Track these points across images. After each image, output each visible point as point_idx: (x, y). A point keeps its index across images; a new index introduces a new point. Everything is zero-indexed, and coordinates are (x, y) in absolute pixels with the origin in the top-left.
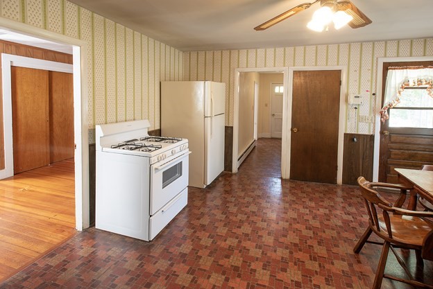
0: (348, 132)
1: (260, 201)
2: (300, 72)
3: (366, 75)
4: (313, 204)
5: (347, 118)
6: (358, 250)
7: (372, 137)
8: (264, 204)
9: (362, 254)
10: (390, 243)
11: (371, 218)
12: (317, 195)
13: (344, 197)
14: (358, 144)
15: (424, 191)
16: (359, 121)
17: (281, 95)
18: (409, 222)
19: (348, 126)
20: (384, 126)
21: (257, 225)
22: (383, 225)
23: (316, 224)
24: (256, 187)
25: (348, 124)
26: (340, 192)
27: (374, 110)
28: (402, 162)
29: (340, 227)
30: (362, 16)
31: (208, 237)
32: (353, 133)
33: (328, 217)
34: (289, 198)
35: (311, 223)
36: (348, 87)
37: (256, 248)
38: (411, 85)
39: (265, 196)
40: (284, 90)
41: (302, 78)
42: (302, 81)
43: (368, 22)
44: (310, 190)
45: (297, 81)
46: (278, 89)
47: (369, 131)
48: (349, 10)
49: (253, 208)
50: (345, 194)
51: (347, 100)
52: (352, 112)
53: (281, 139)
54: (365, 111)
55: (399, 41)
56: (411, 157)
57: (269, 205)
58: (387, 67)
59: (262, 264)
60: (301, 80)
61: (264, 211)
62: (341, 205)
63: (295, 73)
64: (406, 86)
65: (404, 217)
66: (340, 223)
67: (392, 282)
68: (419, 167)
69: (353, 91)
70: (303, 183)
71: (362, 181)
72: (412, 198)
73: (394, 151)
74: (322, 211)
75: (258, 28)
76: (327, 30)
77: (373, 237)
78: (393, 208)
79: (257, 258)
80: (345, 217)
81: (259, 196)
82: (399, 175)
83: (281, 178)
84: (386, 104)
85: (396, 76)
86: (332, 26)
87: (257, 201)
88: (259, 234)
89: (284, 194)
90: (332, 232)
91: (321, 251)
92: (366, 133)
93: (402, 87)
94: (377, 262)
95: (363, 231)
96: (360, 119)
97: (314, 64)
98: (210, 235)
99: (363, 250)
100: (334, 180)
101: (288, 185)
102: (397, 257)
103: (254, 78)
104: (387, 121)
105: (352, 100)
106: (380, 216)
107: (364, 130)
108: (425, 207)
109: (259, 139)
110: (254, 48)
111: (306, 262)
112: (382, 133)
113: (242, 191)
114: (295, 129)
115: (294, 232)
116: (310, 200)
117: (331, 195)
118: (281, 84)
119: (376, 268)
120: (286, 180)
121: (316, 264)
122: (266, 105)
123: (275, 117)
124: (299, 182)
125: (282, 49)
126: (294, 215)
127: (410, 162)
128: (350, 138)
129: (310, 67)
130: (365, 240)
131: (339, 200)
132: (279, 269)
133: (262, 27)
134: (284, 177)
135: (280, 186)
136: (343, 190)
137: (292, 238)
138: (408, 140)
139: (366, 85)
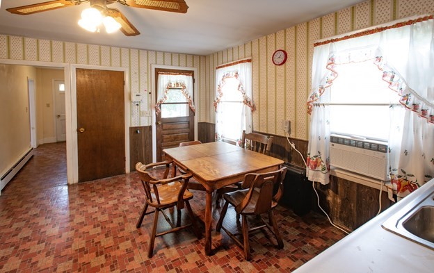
0: (133, 126)
1: (37, 220)
2: (83, 70)
3: (144, 78)
4: (103, 200)
5: (132, 114)
6: (139, 226)
7: (150, 128)
8: (41, 221)
9: (143, 226)
10: (160, 208)
11: (147, 195)
12: (107, 189)
13: (132, 184)
14: (140, 134)
15: (179, 162)
16: (140, 115)
17: (63, 93)
18: (172, 187)
19: (132, 121)
20: (158, 117)
21: (31, 252)
22: (153, 196)
23: (106, 217)
24: (32, 205)
25: (133, 118)
26: (128, 180)
27: (150, 106)
28: (171, 143)
29: (127, 211)
30: (132, 27)
32: (137, 126)
33: (116, 207)
34: (78, 202)
35: (99, 220)
36: (131, 86)
38: (173, 86)
39: (46, 212)
40: (67, 89)
41: (87, 76)
42: (87, 79)
43: (137, 33)
44: (100, 187)
45: (82, 79)
46: (62, 88)
47: (148, 122)
48: (119, 18)
49: (26, 233)
50: (133, 180)
51: (130, 99)
52: (135, 108)
53: (65, 142)
54: (144, 107)
55: (164, 52)
56: (176, 138)
57: (49, 221)
58: (158, 72)
60: (85, 79)
61: (42, 230)
62: (129, 191)
63: (79, 70)
64: (170, 88)
65: (169, 184)
66: (127, 208)
67: (162, 237)
68: (177, 145)
69: (134, 92)
70: (93, 182)
71: (141, 167)
72: (173, 169)
73: (165, 136)
74: (111, 203)
76: (98, 31)
77: (150, 209)
78: (159, 181)
80: (131, 200)
81: (35, 215)
82: (166, 154)
83: (68, 185)
84: (158, 101)
85: (164, 79)
86: (103, 29)
87: (31, 222)
88: (33, 261)
89: (71, 201)
90: (119, 218)
91: (107, 242)
92: (147, 125)
93: (168, 88)
94: (152, 227)
95: (142, 206)
96: (142, 114)
97: (98, 63)
99: (143, 223)
100: (122, 172)
101: (77, 189)
102: (165, 216)
103: (26, 74)
104: (160, 114)
105: (134, 98)
106: (152, 190)
107: (144, 123)
108: (181, 172)
109: (39, 146)
110: (20, 36)
111: (92, 261)
112: (157, 124)
113: (8, 217)
114: (82, 130)
115: (80, 237)
116: (100, 197)
117: (120, 186)
118: (63, 81)
119: (151, 233)
120: (73, 185)
121: (102, 257)
122: (48, 105)
123: (60, 118)
124: (89, 183)
125: (61, 43)
126: (79, 219)
127: (175, 142)
128: (134, 131)
129: (94, 66)
130: (144, 213)
131: (129, 186)
133: (19, 11)
134: (71, 183)
135: (67, 193)
136: (131, 177)
137: (80, 243)
138: (174, 126)
139: (144, 86)
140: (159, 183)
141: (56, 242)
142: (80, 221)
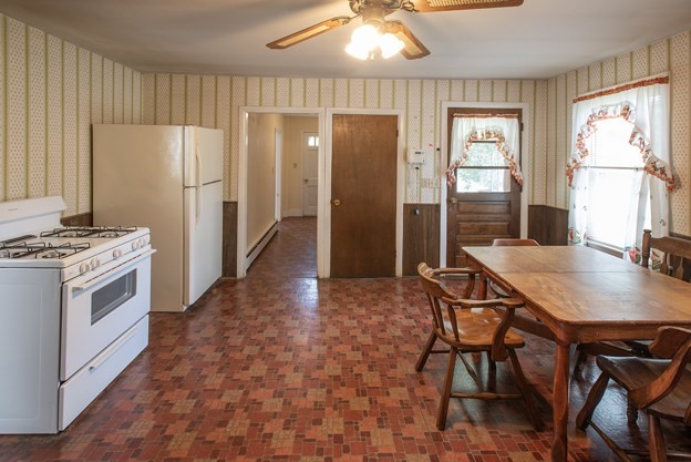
0: (409, 202)
1: (283, 318)
2: (342, 116)
3: (429, 123)
4: (363, 311)
5: (407, 183)
6: (420, 368)
7: (438, 207)
8: (289, 322)
9: (427, 370)
10: (458, 349)
11: (435, 319)
12: (369, 296)
13: (405, 295)
14: (420, 216)
15: (495, 274)
16: (421, 186)
17: (315, 149)
18: (479, 316)
19: (409, 194)
20: (452, 190)
21: (277, 359)
22: (448, 325)
23: (367, 339)
24: (277, 296)
25: (409, 189)
26: (400, 289)
27: (438, 171)
28: (473, 237)
29: (399, 337)
30: (418, 43)
31: (188, 398)
32: (415, 202)
33: (382, 327)
34: (330, 306)
35: (359, 340)
36: (407, 139)
37: (274, 396)
38: (479, 137)
39: (292, 310)
40: (320, 142)
41: (346, 125)
42: (346, 129)
43: (425, 53)
44: (359, 290)
45: (339, 129)
46: (312, 142)
47: (434, 199)
48: (401, 33)
49: (271, 332)
50: (406, 290)
51: (406, 158)
52: (413, 174)
53: (316, 217)
54: (428, 172)
55: (464, 81)
56: (483, 230)
57: (297, 323)
58: (453, 113)
59: (283, 421)
60: (343, 128)
61: (289, 334)
62: (401, 306)
63: (336, 117)
64: (473, 140)
65: (473, 310)
66: (399, 333)
67: (461, 402)
68: (488, 243)
69: (413, 146)
70: (349, 281)
71: (425, 270)
72: (482, 284)
73: (463, 224)
74: (375, 319)
75: (273, 45)
76: (372, 58)
77: (439, 345)
78: (460, 300)
79: (276, 413)
80: (406, 322)
81: (282, 311)
82: (468, 255)
83: (317, 278)
84: (454, 158)
85: (464, 126)
86: (378, 53)
87: (277, 319)
88: (280, 373)
89: (321, 302)
90: (388, 347)
91: (371, 378)
92: (430, 201)
93: (470, 141)
94: (443, 378)
95: (425, 338)
96: (423, 183)
97: (362, 105)
98: (191, 392)
99: (428, 365)
100: (390, 272)
101: (328, 288)
102: (466, 365)
103: (275, 123)
104: (454, 184)
105: (412, 158)
106: (445, 314)
107: (428, 198)
108: (496, 293)
109: (284, 219)
110: (273, 76)
111: (352, 401)
112: (449, 201)
113: (254, 306)
114: (337, 202)
115: (335, 358)
116: (359, 306)
117: (387, 295)
118: (315, 133)
119: (442, 386)
120: (323, 279)
121: (365, 400)
122: (295, 166)
123: (309, 184)
124: (343, 281)
125: (316, 81)
126: (333, 332)
127: (481, 237)
128: (411, 210)
129: (356, 109)
130: (429, 350)
131: (399, 299)
132: (309, 424)
133: (280, 44)
134: (321, 276)
135: (316, 290)
136: (403, 284)
137: (333, 368)
138: (481, 208)
139: (429, 138)
140: (460, 304)
141: (304, 355)
142: (334, 335)
